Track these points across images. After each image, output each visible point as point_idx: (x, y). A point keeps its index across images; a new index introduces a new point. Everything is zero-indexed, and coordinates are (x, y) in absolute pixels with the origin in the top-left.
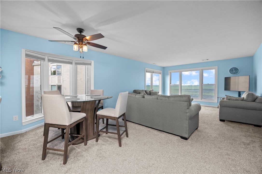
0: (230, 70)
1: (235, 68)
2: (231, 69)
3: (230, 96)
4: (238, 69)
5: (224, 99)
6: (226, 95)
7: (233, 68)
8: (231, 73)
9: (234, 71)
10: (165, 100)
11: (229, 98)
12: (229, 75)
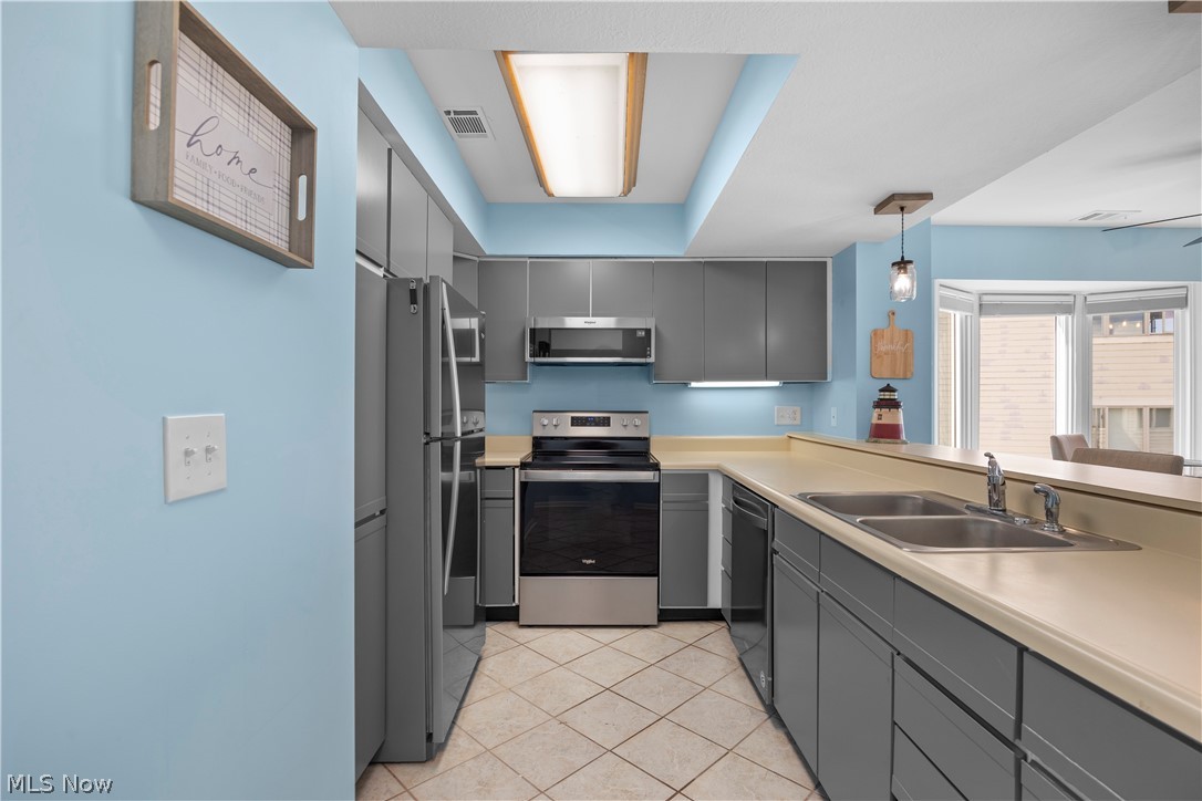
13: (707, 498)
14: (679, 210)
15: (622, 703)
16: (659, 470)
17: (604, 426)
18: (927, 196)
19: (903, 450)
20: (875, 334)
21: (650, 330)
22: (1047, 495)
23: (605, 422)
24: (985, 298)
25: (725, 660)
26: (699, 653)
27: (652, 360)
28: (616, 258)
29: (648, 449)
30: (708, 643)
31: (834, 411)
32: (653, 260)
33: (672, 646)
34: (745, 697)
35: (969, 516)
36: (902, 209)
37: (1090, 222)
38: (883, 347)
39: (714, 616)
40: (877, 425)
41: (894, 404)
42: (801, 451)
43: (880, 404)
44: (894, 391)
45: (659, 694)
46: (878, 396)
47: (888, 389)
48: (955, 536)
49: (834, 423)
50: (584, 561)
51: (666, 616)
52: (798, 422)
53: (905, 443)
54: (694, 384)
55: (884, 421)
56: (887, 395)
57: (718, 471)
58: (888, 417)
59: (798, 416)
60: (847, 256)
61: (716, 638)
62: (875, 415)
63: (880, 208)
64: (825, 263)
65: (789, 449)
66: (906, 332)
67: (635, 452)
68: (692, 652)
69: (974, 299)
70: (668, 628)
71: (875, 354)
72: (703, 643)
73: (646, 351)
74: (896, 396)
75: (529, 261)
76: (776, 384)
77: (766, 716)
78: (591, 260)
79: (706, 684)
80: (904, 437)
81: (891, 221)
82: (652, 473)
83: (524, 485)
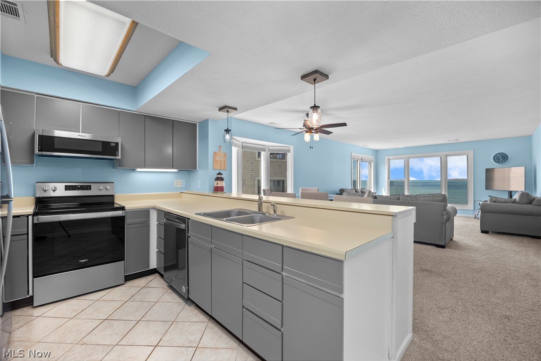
0: (494, 157)
1: (503, 153)
2: (496, 155)
3: (496, 198)
4: (507, 156)
5: (487, 201)
6: (490, 196)
7: (499, 154)
8: (496, 162)
9: (502, 158)
10: (411, 200)
11: (494, 200)
12: (493, 164)
13: (149, 220)
14: (134, 89)
15: (116, 323)
16: (125, 210)
17: (87, 190)
18: (235, 109)
19: (225, 195)
20: (215, 153)
21: (118, 143)
22: (274, 206)
23: (88, 188)
24: (244, 144)
25: (162, 289)
26: (149, 290)
27: (119, 157)
28: (97, 105)
29: (114, 201)
30: (152, 284)
31: (199, 182)
32: (119, 110)
33: (134, 290)
34: (174, 300)
35: (253, 215)
36: (228, 111)
37: (270, 125)
38: (217, 159)
39: (154, 272)
40: (216, 187)
41: (222, 179)
42: (186, 198)
43: (217, 179)
44: (222, 174)
45: (134, 312)
46: (216, 176)
47: (220, 174)
48: (252, 221)
49: (199, 186)
50: (80, 261)
51: (128, 278)
52: (184, 186)
53: (225, 193)
54: (138, 170)
55: (219, 185)
56: (220, 176)
57: (154, 208)
58: (220, 184)
59: (184, 184)
60: (205, 123)
61: (155, 281)
62: (216, 183)
63: (221, 109)
64: (196, 124)
65: (180, 197)
66: (225, 154)
67: (107, 202)
68: (145, 290)
69: (241, 144)
70: (129, 284)
71: (215, 161)
72: (149, 285)
73: (116, 153)
74: (222, 176)
75: (36, 96)
76: (176, 170)
77: (185, 304)
78: (81, 103)
79: (156, 300)
80: (225, 191)
81: (223, 115)
82: (122, 211)
83: (34, 225)
